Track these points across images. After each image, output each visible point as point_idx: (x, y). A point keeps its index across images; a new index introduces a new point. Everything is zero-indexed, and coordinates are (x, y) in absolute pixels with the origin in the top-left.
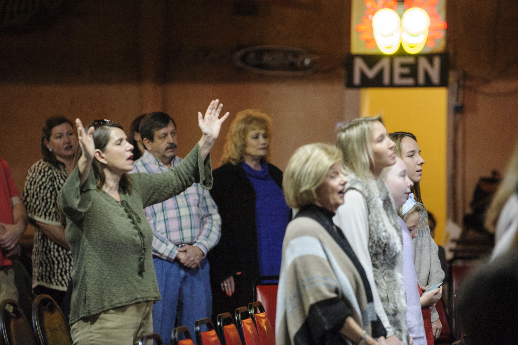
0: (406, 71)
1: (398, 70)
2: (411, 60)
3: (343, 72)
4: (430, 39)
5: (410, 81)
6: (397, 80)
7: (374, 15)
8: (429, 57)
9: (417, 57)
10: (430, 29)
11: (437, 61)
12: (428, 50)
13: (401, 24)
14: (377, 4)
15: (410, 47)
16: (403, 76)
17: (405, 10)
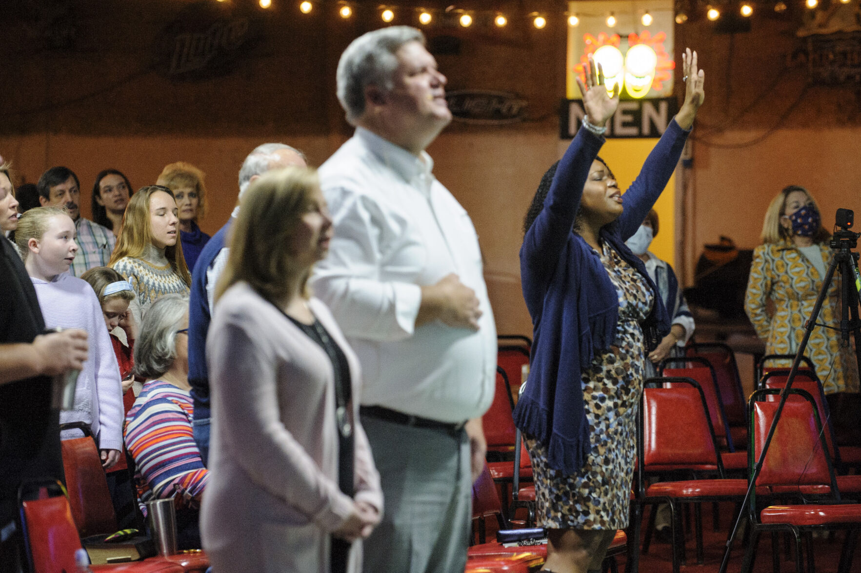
0: (629, 118)
1: (619, 119)
2: (634, 106)
3: (557, 120)
4: (657, 81)
5: (633, 131)
6: (619, 130)
7: (595, 53)
8: (655, 102)
9: (641, 101)
10: (657, 69)
11: (663, 106)
12: (655, 95)
13: (624, 64)
14: (597, 40)
15: (635, 91)
16: (625, 124)
17: (630, 47)
